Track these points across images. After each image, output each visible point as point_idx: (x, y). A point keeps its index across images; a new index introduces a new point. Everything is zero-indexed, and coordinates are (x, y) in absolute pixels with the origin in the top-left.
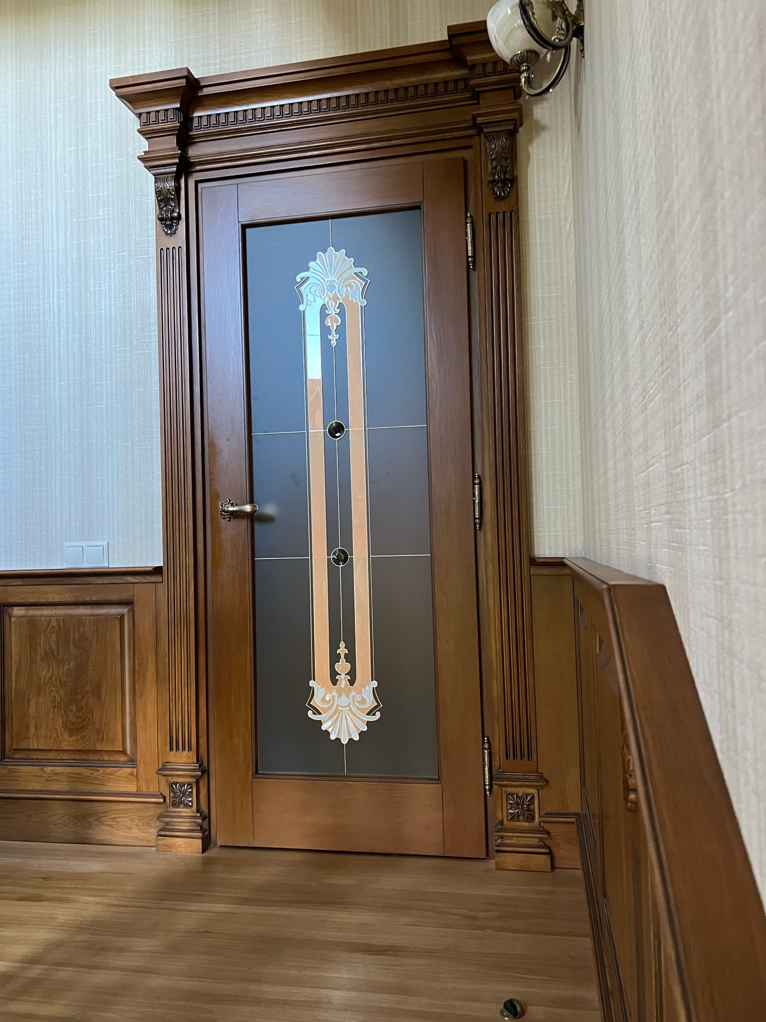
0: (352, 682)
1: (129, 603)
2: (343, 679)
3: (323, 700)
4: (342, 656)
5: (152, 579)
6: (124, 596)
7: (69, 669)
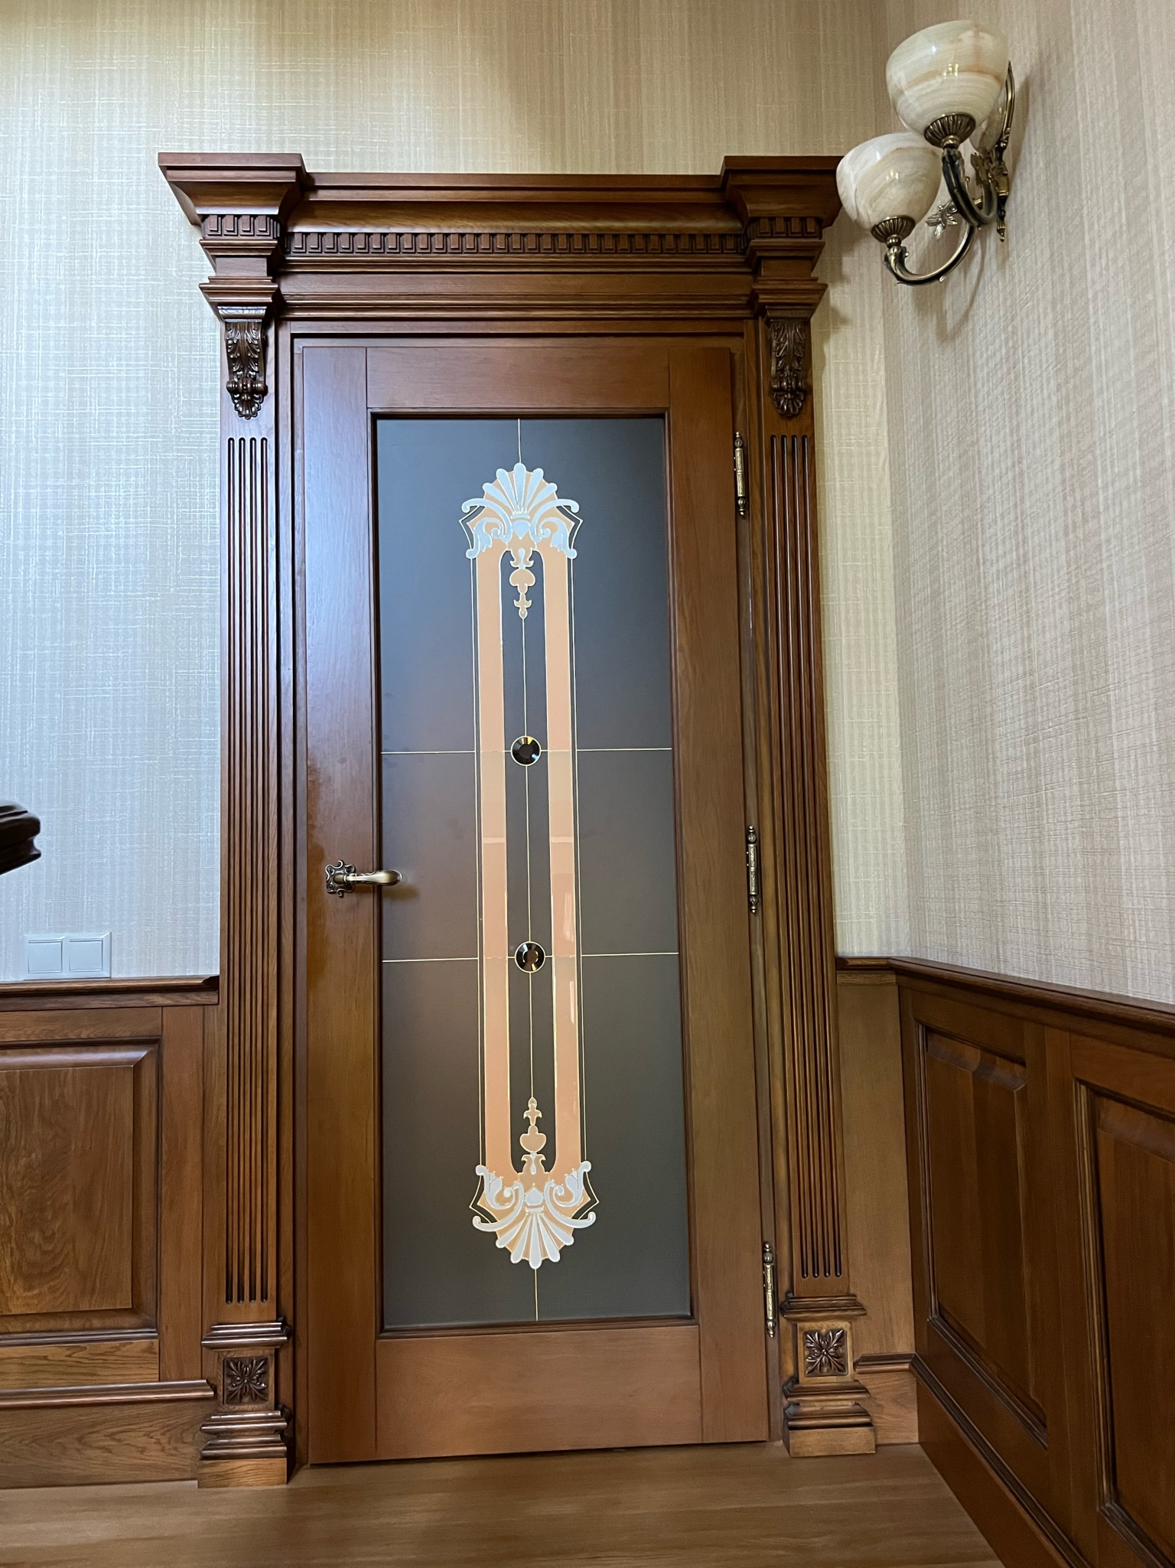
0: (548, 1165)
1: (152, 1042)
2: (533, 1160)
3: (500, 1198)
4: (533, 1123)
5: (199, 998)
6: (144, 1030)
7: (29, 1166)
